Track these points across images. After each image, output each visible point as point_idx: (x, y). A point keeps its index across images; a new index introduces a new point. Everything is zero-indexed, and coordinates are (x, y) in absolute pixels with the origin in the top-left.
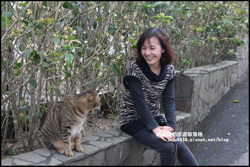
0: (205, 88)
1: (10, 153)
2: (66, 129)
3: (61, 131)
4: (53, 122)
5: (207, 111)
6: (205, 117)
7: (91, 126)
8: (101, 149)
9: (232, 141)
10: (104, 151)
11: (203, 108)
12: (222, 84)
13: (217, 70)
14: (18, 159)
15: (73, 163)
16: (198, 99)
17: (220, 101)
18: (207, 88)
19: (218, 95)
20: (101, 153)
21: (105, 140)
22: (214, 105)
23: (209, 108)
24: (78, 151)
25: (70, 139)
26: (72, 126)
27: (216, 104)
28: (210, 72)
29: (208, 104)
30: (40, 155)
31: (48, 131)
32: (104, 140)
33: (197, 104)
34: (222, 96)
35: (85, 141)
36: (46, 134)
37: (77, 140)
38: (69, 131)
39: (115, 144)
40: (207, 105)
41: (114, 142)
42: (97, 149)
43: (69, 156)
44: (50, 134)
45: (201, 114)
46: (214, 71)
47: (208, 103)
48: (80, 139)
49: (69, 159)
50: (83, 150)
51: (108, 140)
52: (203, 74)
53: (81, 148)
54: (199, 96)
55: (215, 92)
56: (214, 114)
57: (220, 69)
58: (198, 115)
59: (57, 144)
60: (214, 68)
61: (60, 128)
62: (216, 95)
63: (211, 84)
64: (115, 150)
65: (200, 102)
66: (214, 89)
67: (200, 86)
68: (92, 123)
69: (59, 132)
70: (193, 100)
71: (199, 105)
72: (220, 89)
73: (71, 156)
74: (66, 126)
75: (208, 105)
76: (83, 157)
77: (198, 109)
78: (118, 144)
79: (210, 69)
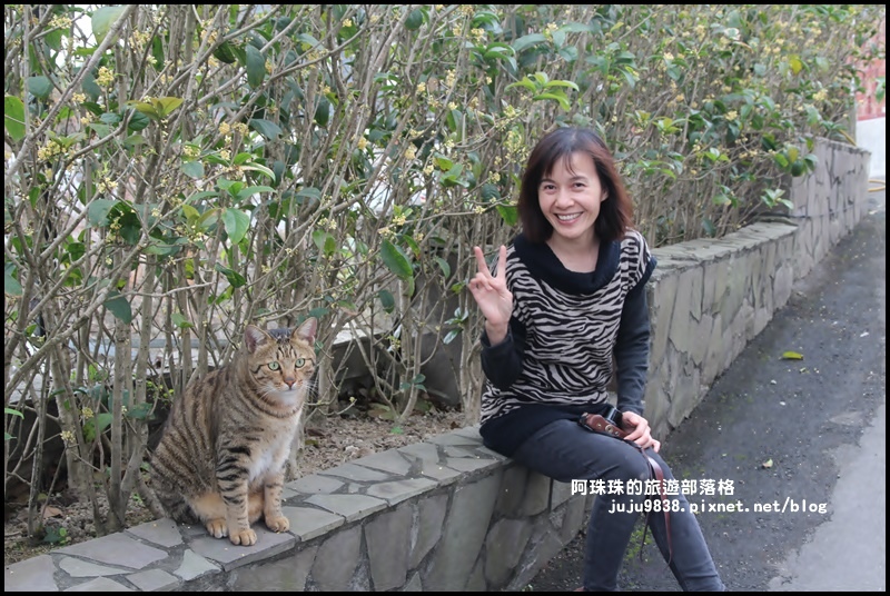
0: (691, 313)
1: (51, 537)
2: (234, 455)
3: (217, 461)
4: (193, 430)
5: (698, 389)
6: (691, 410)
7: (316, 446)
8: (349, 520)
9: (780, 486)
10: (359, 527)
11: (683, 382)
12: (745, 300)
13: (728, 256)
14: (73, 556)
15: (253, 568)
16: (668, 352)
17: (741, 355)
18: (697, 315)
19: (733, 338)
20: (349, 532)
21: (362, 492)
22: (721, 370)
23: (705, 379)
24: (270, 529)
25: (244, 488)
26: (252, 445)
27: (727, 365)
28: (704, 262)
29: (699, 367)
30: (146, 542)
31: (174, 462)
32: (356, 490)
33: (665, 368)
34: (748, 342)
35: (297, 494)
36: (169, 474)
38: (243, 461)
39: (392, 504)
40: (697, 371)
41: (389, 497)
42: (334, 521)
43: (241, 544)
44: (182, 470)
45: (678, 400)
46: (717, 259)
47: (700, 364)
48: (278, 489)
49: (243, 553)
50: (287, 524)
51: (372, 490)
52: (682, 270)
53: (280, 517)
54: (669, 340)
55: (724, 329)
56: (719, 399)
57: (738, 252)
58: (667, 403)
59: (204, 507)
60: (718, 249)
61: (214, 452)
62: (728, 335)
63: (707, 302)
64: (395, 522)
65: (675, 361)
66: (719, 319)
67: (674, 308)
68: (322, 437)
69: (210, 465)
71: (670, 370)
72: (738, 316)
73: (250, 545)
74: (233, 444)
75: (701, 371)
76: (288, 548)
77: (668, 383)
78: (405, 504)
79: (705, 250)
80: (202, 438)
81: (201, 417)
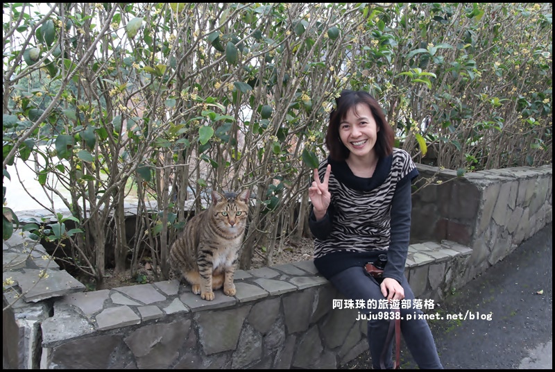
0: (508, 205)
2: (204, 254)
3: (197, 256)
5: (510, 246)
6: (504, 256)
8: (272, 294)
10: (279, 298)
11: (500, 241)
12: (547, 201)
13: (536, 176)
14: (120, 292)
15: (210, 312)
16: (491, 225)
17: (541, 230)
18: (513, 207)
19: (537, 221)
20: (272, 301)
21: (287, 280)
22: (527, 237)
23: (515, 241)
24: (225, 294)
25: (210, 271)
26: (213, 250)
28: (519, 178)
29: (512, 234)
30: (160, 291)
31: (178, 254)
32: (284, 279)
33: (488, 233)
34: (546, 223)
35: (251, 277)
36: (175, 259)
37: (226, 274)
38: (209, 258)
40: (510, 237)
41: (299, 285)
42: (263, 293)
43: (205, 299)
44: (181, 259)
45: (494, 252)
46: (528, 178)
47: (513, 233)
48: (230, 274)
49: (203, 304)
50: (234, 292)
51: (293, 279)
52: (504, 181)
53: (231, 288)
54: (492, 219)
55: (530, 215)
57: (543, 175)
58: (488, 251)
60: (531, 173)
61: (196, 252)
62: (533, 219)
63: (520, 200)
65: (495, 230)
66: (527, 210)
67: (496, 201)
69: (194, 258)
70: (477, 224)
71: (491, 235)
72: (541, 209)
73: (210, 300)
74: (204, 249)
75: (513, 237)
76: (231, 305)
77: (489, 241)
78: (309, 290)
79: (522, 172)
80: (192, 245)
81: (192, 233)
